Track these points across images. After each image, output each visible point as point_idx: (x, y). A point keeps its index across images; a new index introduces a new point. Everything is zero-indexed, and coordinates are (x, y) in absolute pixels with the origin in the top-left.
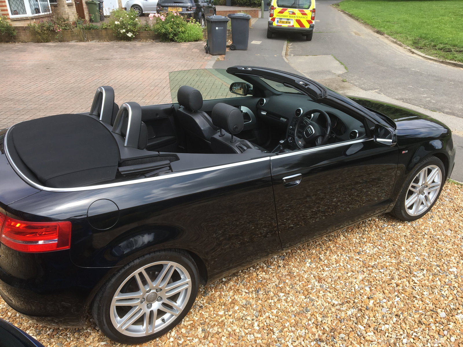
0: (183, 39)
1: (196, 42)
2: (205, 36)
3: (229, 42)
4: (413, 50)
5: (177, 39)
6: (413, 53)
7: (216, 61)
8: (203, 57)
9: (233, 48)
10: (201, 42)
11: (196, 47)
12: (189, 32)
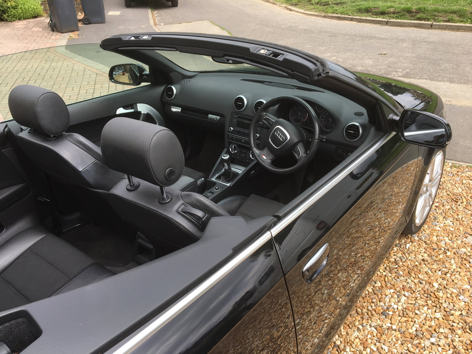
0: (16, 16)
1: (36, 19)
2: (46, 10)
3: (81, 16)
4: (290, 7)
5: (8, 16)
6: (291, 10)
7: (69, 39)
8: (50, 37)
9: (87, 21)
10: (42, 18)
11: (37, 25)
12: (22, 6)
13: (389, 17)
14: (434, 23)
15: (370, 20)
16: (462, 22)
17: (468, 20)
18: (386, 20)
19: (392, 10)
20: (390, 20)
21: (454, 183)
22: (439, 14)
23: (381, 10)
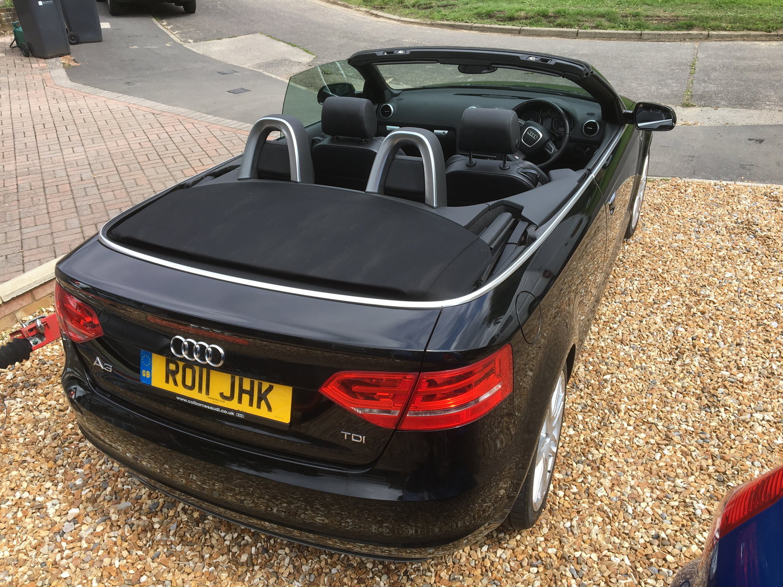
4: (374, 12)
6: (377, 16)
7: (65, 68)
9: (73, 39)
13: (520, 24)
14: (580, 31)
15: (497, 28)
16: (613, 28)
17: (621, 25)
18: (519, 28)
19: (522, 14)
20: (523, 28)
21: (652, 195)
22: (584, 19)
23: (508, 14)
